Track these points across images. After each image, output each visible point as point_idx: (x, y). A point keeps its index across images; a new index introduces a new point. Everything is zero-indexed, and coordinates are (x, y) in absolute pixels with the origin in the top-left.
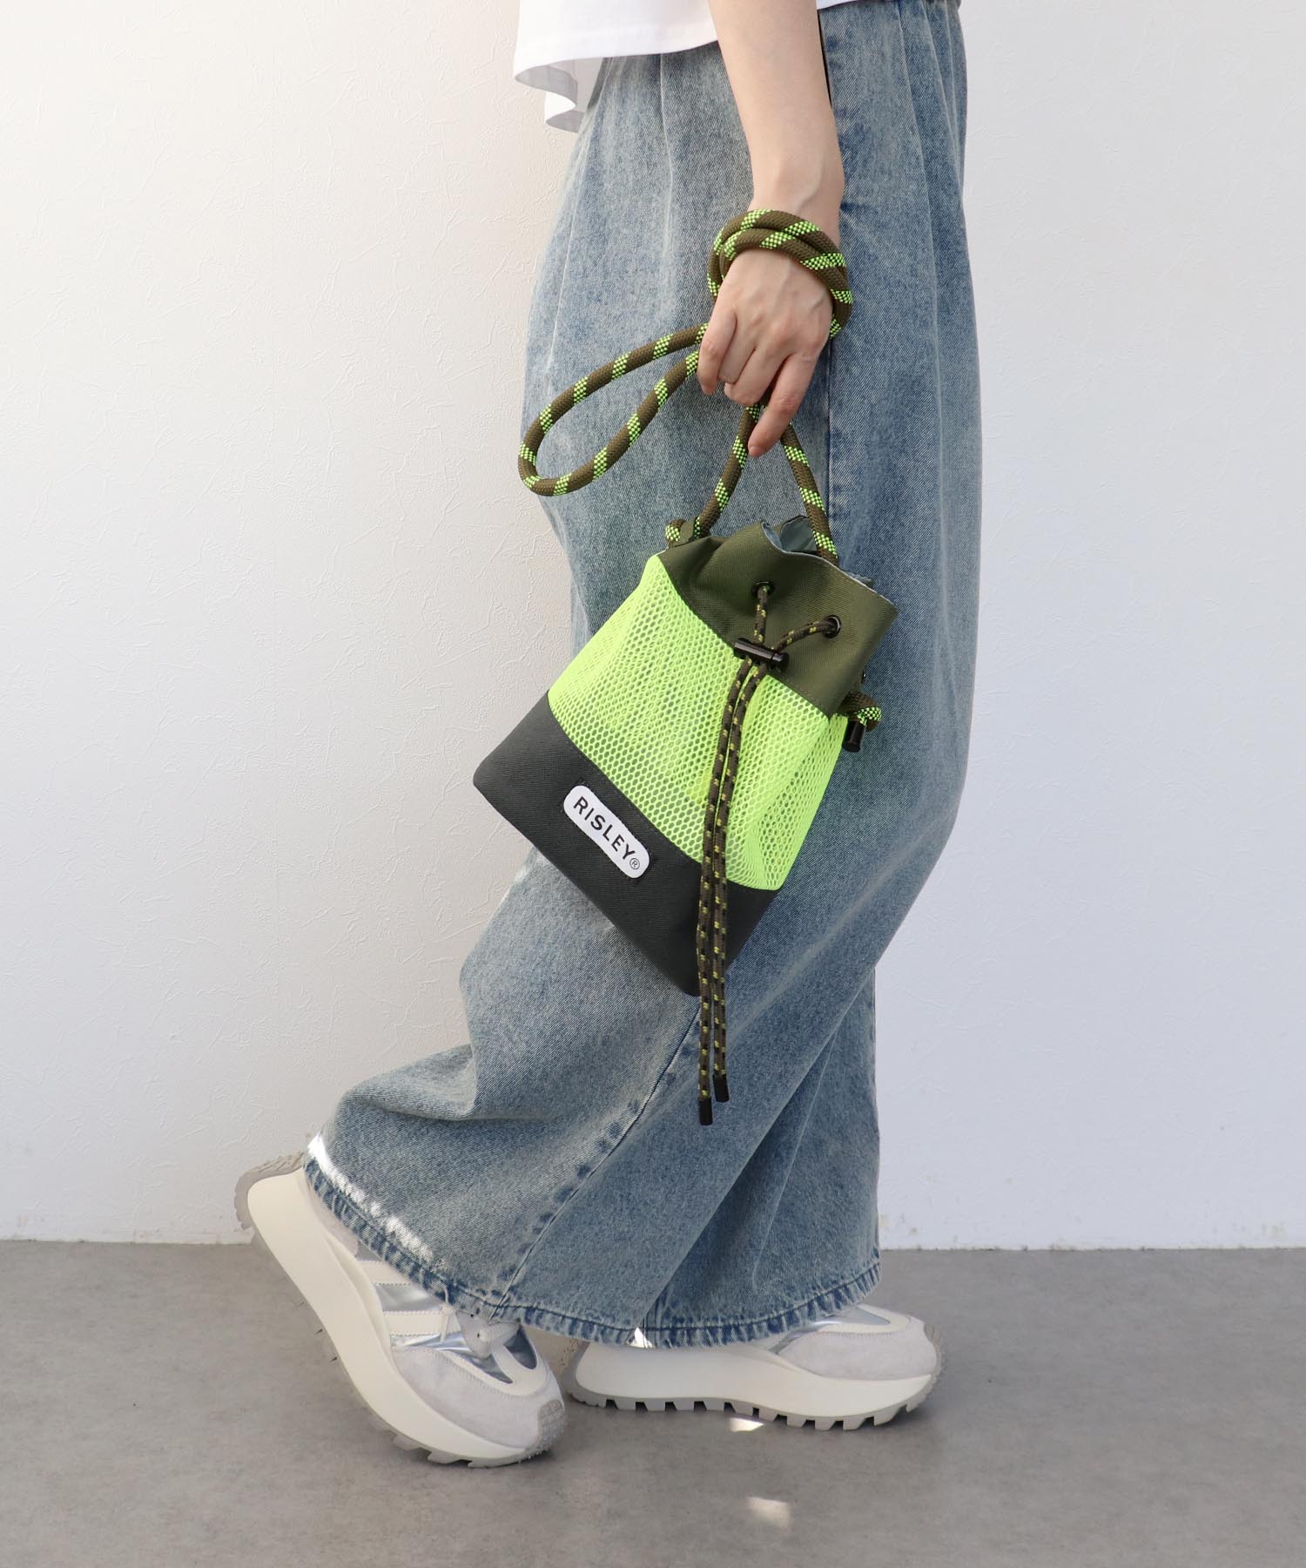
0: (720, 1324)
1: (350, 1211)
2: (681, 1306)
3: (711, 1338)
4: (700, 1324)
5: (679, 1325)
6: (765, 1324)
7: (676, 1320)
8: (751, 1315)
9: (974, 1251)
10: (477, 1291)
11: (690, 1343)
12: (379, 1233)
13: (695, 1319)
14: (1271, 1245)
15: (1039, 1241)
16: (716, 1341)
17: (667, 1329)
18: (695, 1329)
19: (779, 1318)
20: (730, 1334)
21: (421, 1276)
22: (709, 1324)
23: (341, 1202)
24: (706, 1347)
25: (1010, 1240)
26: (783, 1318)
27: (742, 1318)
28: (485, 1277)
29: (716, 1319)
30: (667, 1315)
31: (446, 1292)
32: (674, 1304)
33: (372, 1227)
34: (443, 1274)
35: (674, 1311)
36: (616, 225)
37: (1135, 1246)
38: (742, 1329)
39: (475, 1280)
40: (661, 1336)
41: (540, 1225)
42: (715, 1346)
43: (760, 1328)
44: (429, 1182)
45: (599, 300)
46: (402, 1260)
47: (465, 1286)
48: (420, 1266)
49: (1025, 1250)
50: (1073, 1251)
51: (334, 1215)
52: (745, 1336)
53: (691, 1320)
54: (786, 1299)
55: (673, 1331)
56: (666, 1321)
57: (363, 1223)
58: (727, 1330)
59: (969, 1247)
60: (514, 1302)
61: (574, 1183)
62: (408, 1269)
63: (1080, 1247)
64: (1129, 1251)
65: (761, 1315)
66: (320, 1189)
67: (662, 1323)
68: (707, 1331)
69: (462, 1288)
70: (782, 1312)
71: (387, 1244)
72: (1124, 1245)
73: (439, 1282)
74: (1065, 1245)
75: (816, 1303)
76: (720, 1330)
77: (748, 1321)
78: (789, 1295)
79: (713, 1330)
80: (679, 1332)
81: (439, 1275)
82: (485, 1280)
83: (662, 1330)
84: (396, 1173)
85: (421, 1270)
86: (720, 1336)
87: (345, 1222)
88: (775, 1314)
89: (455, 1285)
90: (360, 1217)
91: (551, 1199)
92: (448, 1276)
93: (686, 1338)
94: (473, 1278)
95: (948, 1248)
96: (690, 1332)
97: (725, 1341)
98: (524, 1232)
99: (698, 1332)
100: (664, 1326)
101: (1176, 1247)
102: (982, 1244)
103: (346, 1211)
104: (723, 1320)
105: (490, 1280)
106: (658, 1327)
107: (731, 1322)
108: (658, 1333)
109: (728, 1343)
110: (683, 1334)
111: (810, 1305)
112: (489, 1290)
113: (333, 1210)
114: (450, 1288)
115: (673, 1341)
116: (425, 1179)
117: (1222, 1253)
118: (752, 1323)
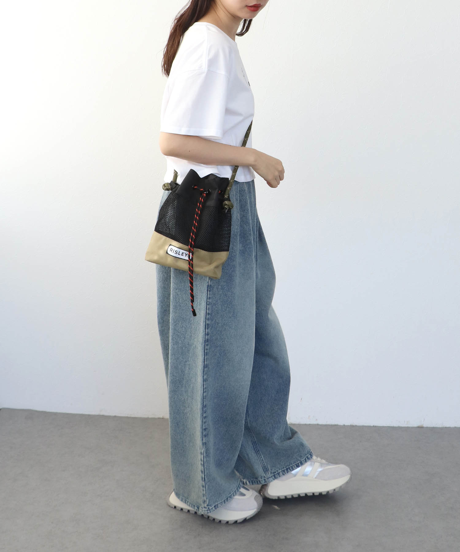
0: (285, 469)
2: (273, 469)
3: (284, 473)
4: (281, 471)
5: (275, 474)
6: (295, 465)
7: (274, 473)
8: (292, 464)
9: (331, 425)
11: (279, 476)
13: (279, 470)
14: (407, 426)
15: (348, 423)
16: (285, 473)
17: (273, 476)
18: (280, 472)
19: (298, 463)
20: (288, 470)
22: (282, 470)
24: (283, 476)
25: (341, 422)
26: (299, 464)
27: (290, 465)
29: (284, 468)
30: (271, 473)
32: (271, 470)
35: (272, 471)
37: (372, 425)
38: (290, 468)
40: (272, 478)
42: (285, 475)
43: (294, 467)
49: (344, 425)
50: (356, 426)
52: (292, 470)
53: (278, 471)
54: (299, 459)
55: (274, 476)
56: (272, 474)
58: (287, 469)
59: (330, 424)
60: (211, 508)
63: (358, 425)
64: (370, 426)
65: (294, 463)
67: (271, 475)
68: (283, 472)
70: (299, 462)
72: (369, 425)
74: (354, 425)
75: (307, 459)
76: (286, 470)
77: (291, 466)
78: (300, 458)
79: (284, 471)
80: (276, 475)
83: (272, 477)
86: (286, 472)
88: (297, 463)
93: (278, 476)
95: (325, 424)
96: (279, 474)
97: (287, 472)
99: (281, 473)
100: (272, 476)
101: (382, 425)
102: (333, 423)
104: (286, 467)
106: (270, 476)
107: (287, 467)
108: (271, 478)
109: (288, 473)
110: (277, 475)
111: (305, 459)
115: (275, 478)
117: (393, 428)
118: (292, 466)
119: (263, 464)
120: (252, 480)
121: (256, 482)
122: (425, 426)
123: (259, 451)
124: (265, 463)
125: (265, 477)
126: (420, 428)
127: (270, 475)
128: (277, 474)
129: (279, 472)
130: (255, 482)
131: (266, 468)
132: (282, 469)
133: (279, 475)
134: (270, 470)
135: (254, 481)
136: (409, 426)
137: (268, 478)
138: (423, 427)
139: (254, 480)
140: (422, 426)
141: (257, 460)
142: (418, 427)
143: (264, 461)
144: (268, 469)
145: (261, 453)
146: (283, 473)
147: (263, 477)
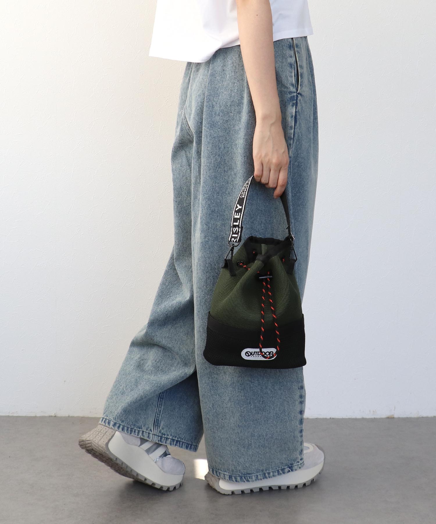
1: (250, 477)
10: (297, 463)
12: (262, 474)
21: (281, 472)
23: (246, 477)
28: (296, 458)
31: (289, 469)
33: (259, 475)
34: (286, 466)
35: (162, 431)
36: (222, 90)
39: (294, 460)
41: (301, 434)
44: (263, 452)
45: (219, 115)
46: (273, 473)
47: (293, 464)
48: (279, 470)
51: (247, 482)
53: (168, 435)
57: (256, 476)
58: (177, 441)
61: (301, 417)
62: (276, 474)
66: (238, 480)
69: (292, 465)
71: (267, 474)
72: (325, 417)
73: (286, 469)
76: (176, 441)
81: (285, 467)
82: (297, 458)
83: (158, 436)
84: (253, 457)
85: (280, 471)
86: (175, 443)
87: (251, 481)
89: (290, 466)
90: (254, 476)
91: (298, 425)
92: (287, 465)
94: (293, 460)
98: (298, 439)
103: (249, 478)
105: (298, 457)
110: (164, 439)
112: (299, 460)
113: (246, 482)
114: (289, 468)
116: (262, 452)
118: (184, 442)
119: (158, 416)
120: (132, 427)
121: (137, 431)
122: (396, 416)
123: (163, 399)
124: (160, 417)
125: (151, 431)
126: (391, 419)
127: (158, 432)
128: (164, 437)
129: (168, 437)
130: (135, 432)
131: (158, 423)
132: (173, 437)
133: (166, 440)
134: (161, 428)
135: (134, 430)
136: (376, 417)
137: (154, 435)
138: (394, 418)
139: (135, 428)
140: (392, 417)
141: (155, 406)
142: (388, 418)
143: (161, 414)
144: (160, 425)
145: (163, 402)
146: (171, 442)
147: (150, 429)
